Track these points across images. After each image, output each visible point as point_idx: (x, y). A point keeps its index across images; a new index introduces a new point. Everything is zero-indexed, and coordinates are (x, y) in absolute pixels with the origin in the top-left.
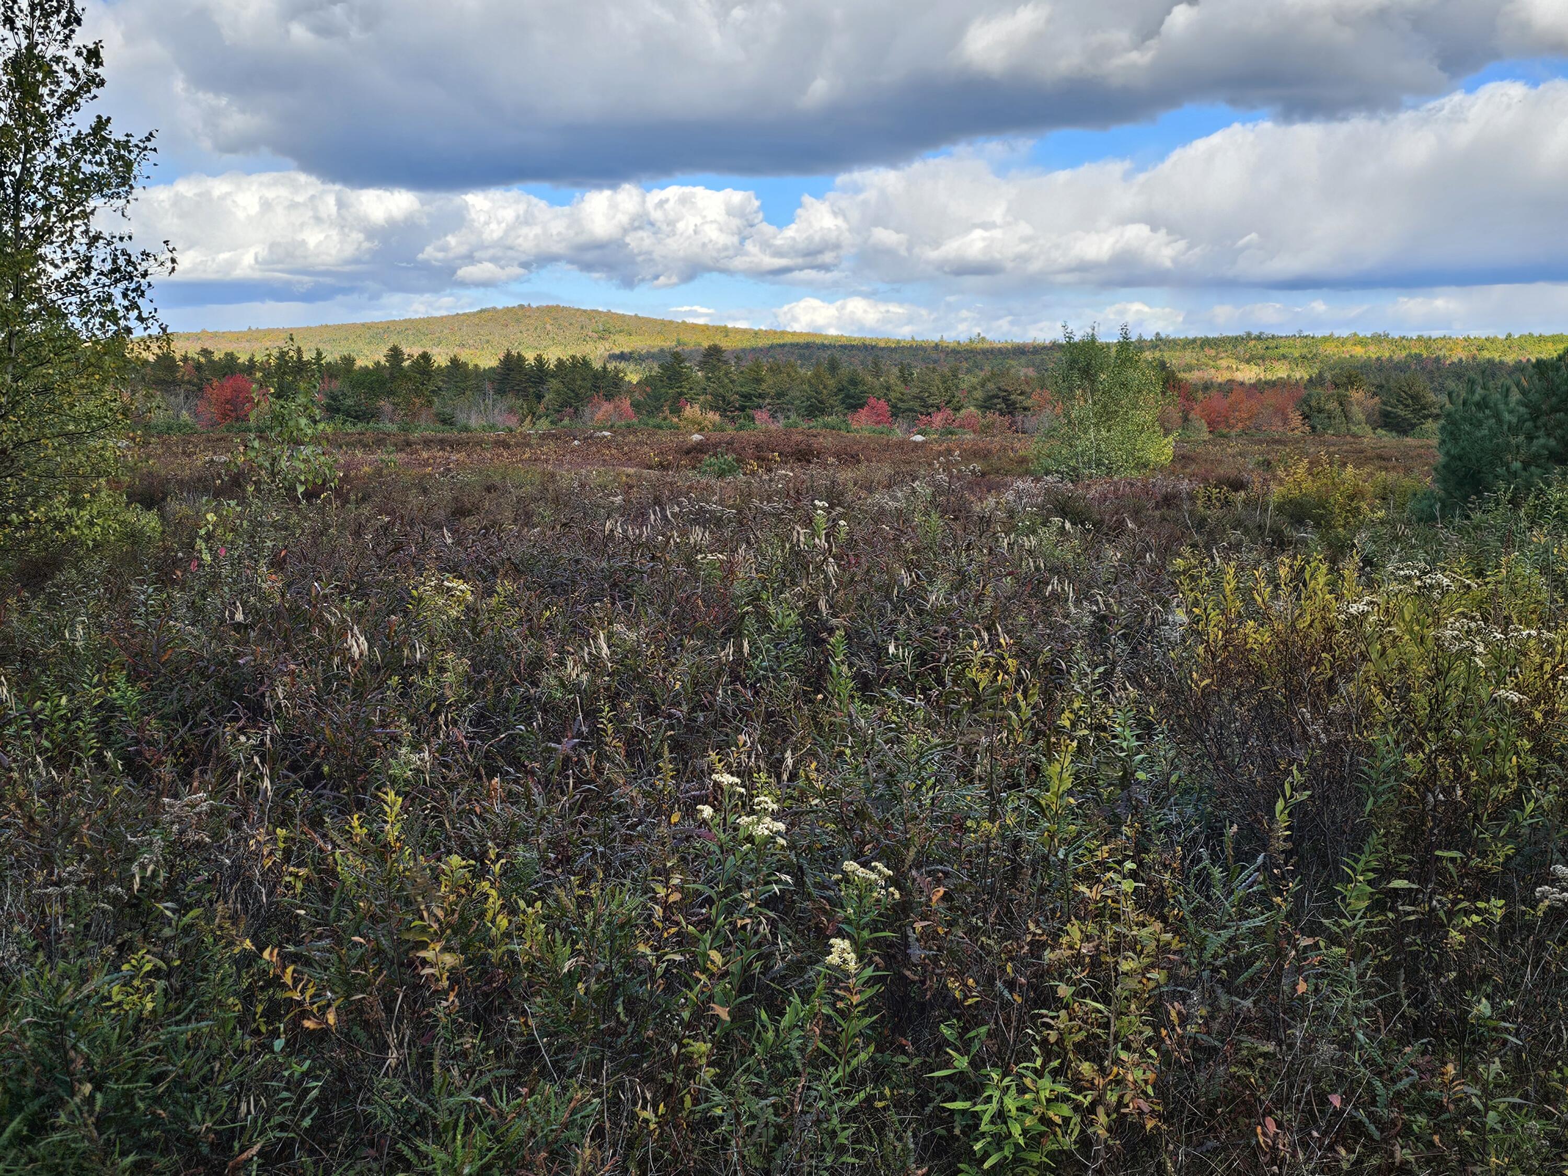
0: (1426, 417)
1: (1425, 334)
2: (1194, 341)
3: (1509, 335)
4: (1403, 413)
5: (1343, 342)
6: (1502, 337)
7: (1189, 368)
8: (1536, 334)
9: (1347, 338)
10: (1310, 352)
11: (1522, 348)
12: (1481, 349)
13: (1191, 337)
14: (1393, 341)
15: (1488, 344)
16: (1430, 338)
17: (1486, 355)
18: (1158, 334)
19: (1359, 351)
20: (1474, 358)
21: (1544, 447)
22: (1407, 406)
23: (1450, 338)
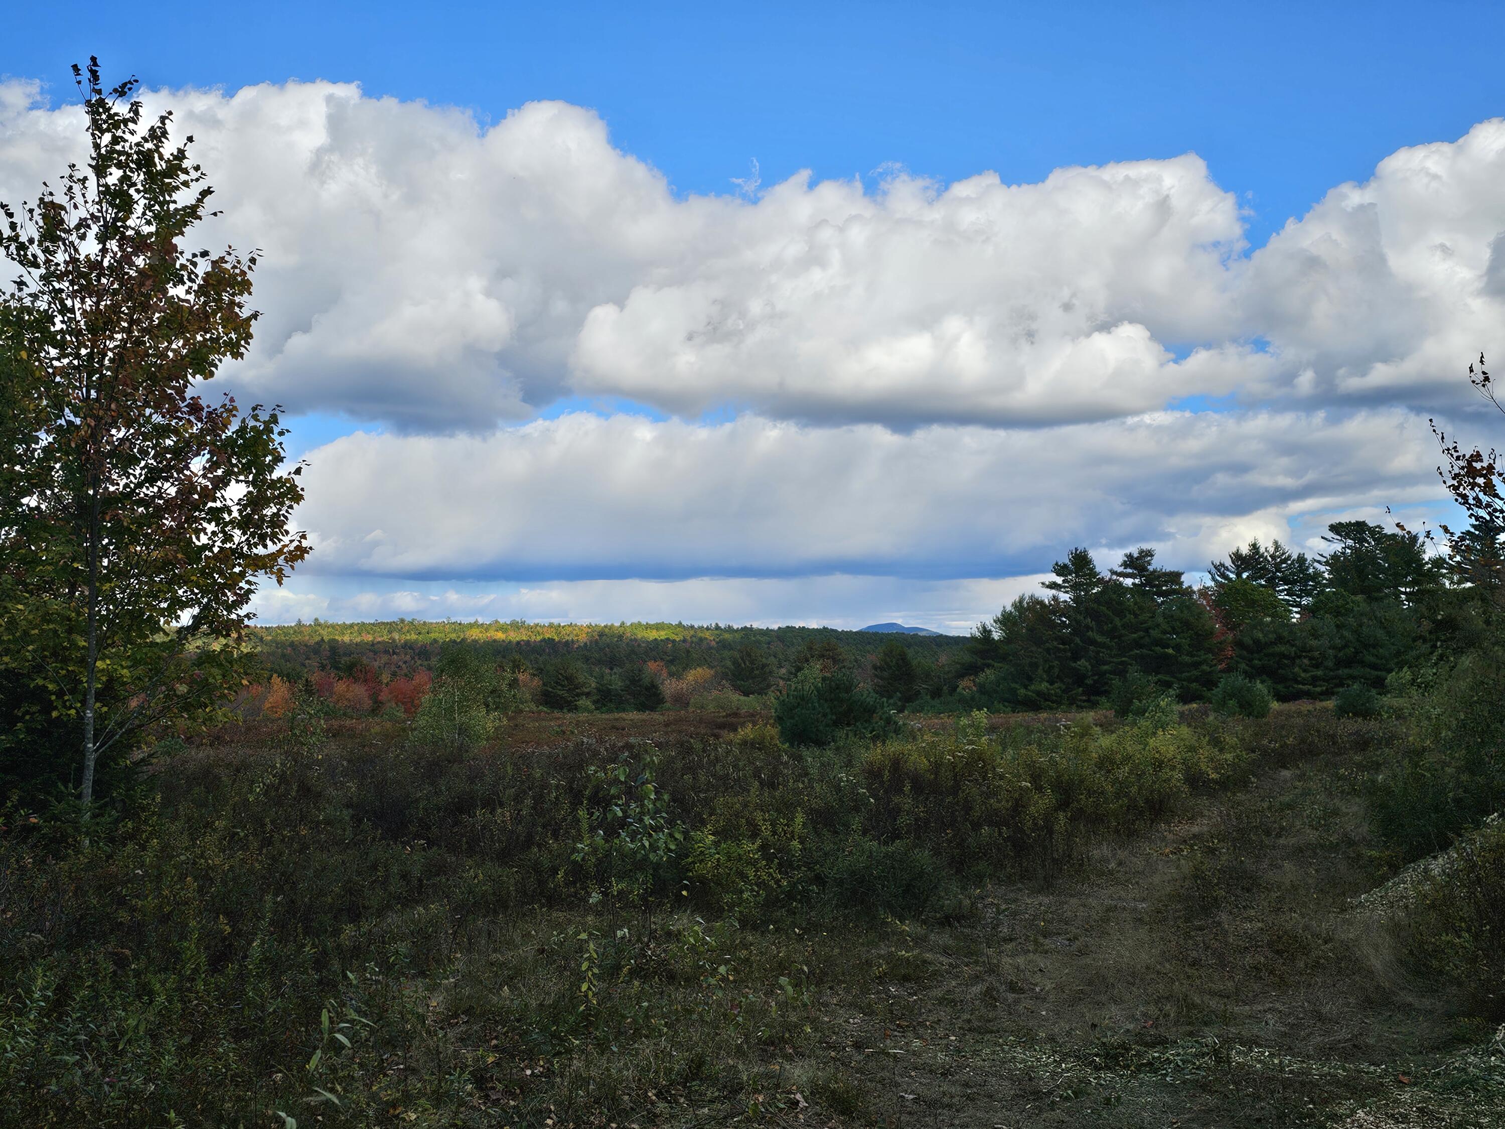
0: (578, 695)
1: (555, 621)
2: (351, 626)
4: (560, 693)
5: (486, 628)
6: (617, 624)
9: (490, 625)
10: (459, 637)
12: (604, 635)
13: (347, 622)
14: (529, 628)
16: (559, 626)
18: (316, 620)
19: (500, 636)
20: (597, 642)
22: (563, 686)
23: (576, 625)
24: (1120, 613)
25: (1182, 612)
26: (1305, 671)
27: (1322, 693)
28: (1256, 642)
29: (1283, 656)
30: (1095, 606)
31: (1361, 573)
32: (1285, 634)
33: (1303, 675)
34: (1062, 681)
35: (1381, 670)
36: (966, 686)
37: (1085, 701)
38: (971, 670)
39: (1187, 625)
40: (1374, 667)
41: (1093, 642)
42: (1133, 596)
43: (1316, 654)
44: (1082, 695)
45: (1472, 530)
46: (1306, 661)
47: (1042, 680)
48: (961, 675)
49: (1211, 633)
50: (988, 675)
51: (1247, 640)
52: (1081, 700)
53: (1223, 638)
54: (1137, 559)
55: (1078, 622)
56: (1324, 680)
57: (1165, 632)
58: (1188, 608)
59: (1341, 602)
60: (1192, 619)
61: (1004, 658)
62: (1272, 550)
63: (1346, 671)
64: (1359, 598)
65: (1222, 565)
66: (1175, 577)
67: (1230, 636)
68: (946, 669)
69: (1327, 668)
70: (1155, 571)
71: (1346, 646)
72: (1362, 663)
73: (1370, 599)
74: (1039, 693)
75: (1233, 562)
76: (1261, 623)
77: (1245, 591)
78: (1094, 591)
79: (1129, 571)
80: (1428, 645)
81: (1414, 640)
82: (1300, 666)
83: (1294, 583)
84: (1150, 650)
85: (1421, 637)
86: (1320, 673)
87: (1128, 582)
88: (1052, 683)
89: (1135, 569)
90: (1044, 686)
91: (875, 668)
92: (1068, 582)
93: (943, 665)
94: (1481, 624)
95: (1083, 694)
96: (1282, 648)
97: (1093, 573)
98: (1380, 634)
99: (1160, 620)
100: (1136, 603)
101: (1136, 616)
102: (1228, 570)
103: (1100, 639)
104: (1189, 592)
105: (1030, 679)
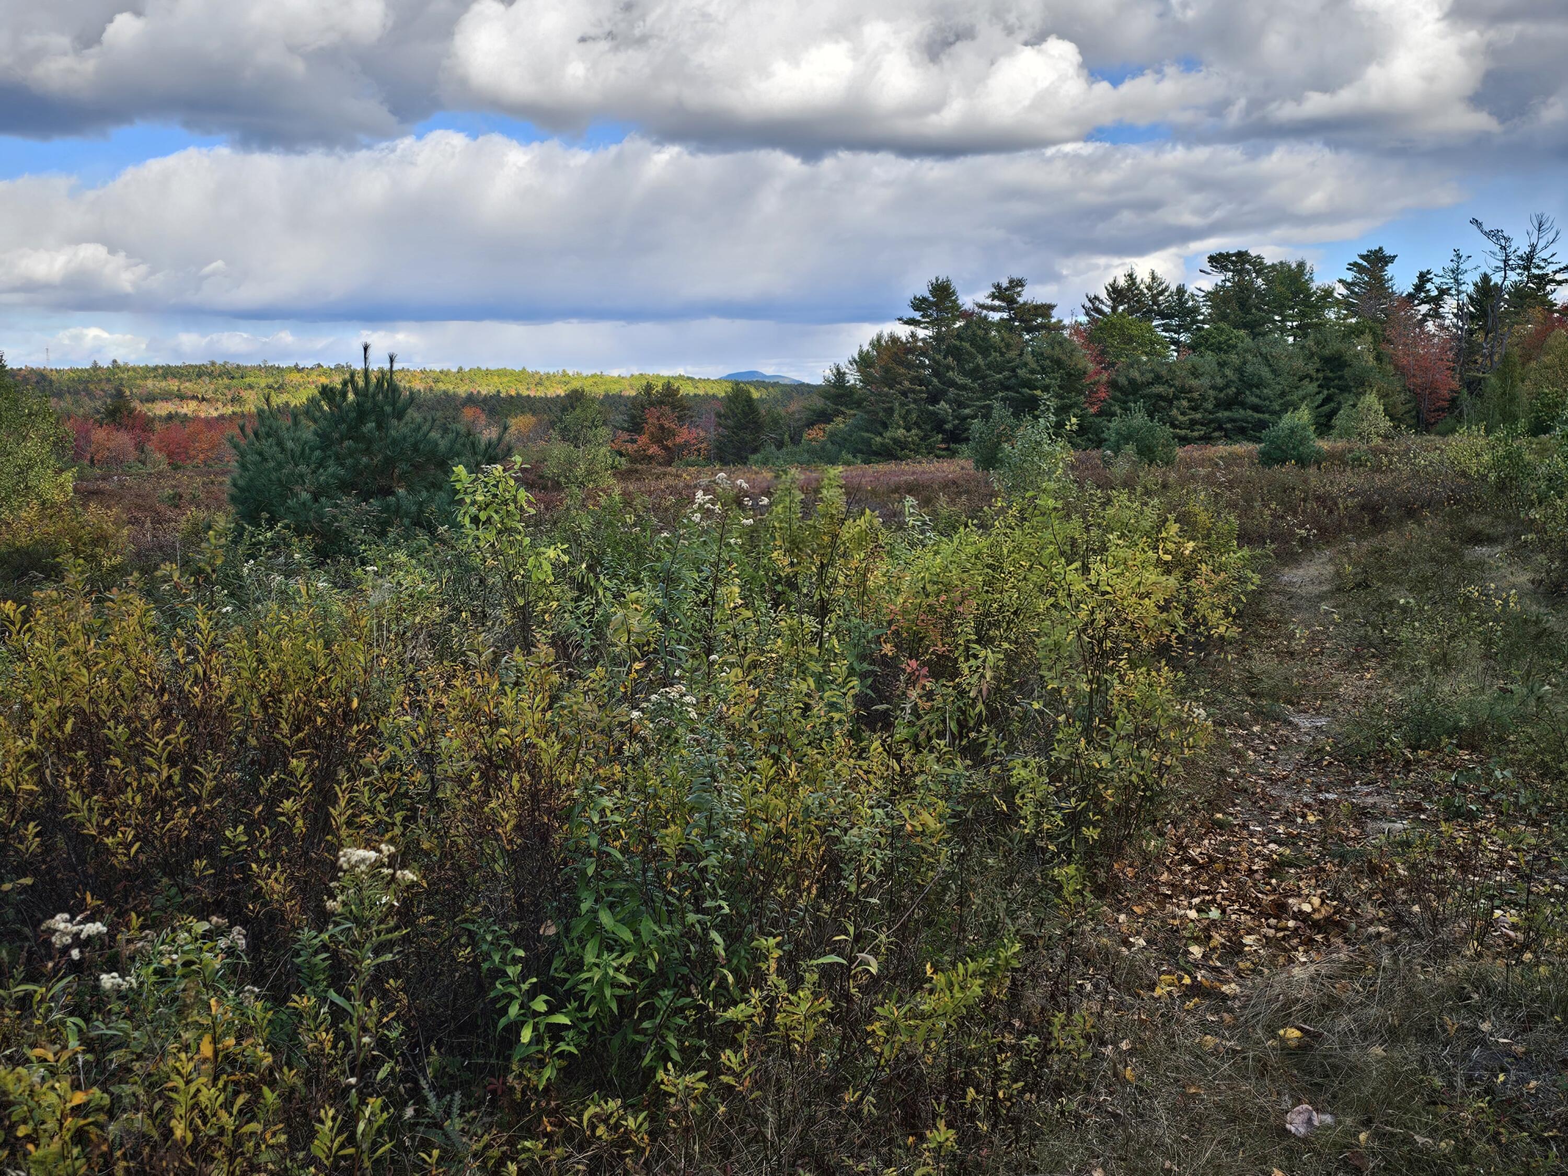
2: (156, 368)
3: (461, 369)
5: (307, 372)
6: (454, 370)
7: (151, 398)
8: (484, 368)
9: (312, 369)
10: (277, 382)
11: (472, 381)
12: (437, 381)
13: (151, 365)
15: (442, 377)
17: (441, 386)
20: (431, 390)
21: (333, 476)
24: (985, 348)
25: (1053, 348)
26: (1183, 414)
27: (1201, 438)
28: (1132, 382)
29: (1160, 397)
30: (957, 343)
31: (1243, 305)
32: (1164, 373)
33: (1180, 418)
34: (919, 427)
35: (1263, 413)
36: (816, 435)
37: (944, 449)
38: (823, 417)
39: (1058, 363)
40: (1256, 408)
41: (953, 384)
42: (999, 332)
43: (1196, 395)
44: (941, 442)
45: (1360, 261)
46: (1185, 403)
47: (899, 427)
48: (810, 424)
49: (1085, 373)
50: (840, 424)
51: (1122, 381)
52: (940, 449)
53: (1097, 378)
54: (1006, 289)
55: (937, 362)
56: (1202, 424)
57: (1033, 372)
58: (1060, 344)
59: (1223, 338)
60: (1064, 357)
61: (859, 404)
62: (1148, 280)
63: (1227, 414)
64: (1242, 332)
65: (1096, 298)
66: (1045, 310)
67: (1104, 377)
68: (797, 416)
69: (1206, 410)
70: (1025, 304)
71: (1227, 386)
72: (1243, 405)
73: (1255, 336)
74: (895, 441)
75: (1109, 295)
76: (1138, 361)
77: (1122, 326)
78: (956, 326)
79: (997, 303)
80: (1316, 384)
81: (1301, 380)
82: (1178, 409)
83: (1170, 317)
84: (1017, 392)
85: (1308, 376)
86: (1198, 416)
87: (995, 316)
88: (908, 431)
89: (1003, 300)
90: (901, 432)
91: (719, 415)
92: (928, 317)
93: (794, 413)
94: (1372, 362)
95: (943, 441)
96: (1159, 389)
97: (956, 307)
98: (1265, 372)
99: (1029, 358)
100: (1003, 340)
101: (1002, 354)
102: (1102, 302)
103: (960, 380)
104: (1059, 327)
105: (885, 426)
